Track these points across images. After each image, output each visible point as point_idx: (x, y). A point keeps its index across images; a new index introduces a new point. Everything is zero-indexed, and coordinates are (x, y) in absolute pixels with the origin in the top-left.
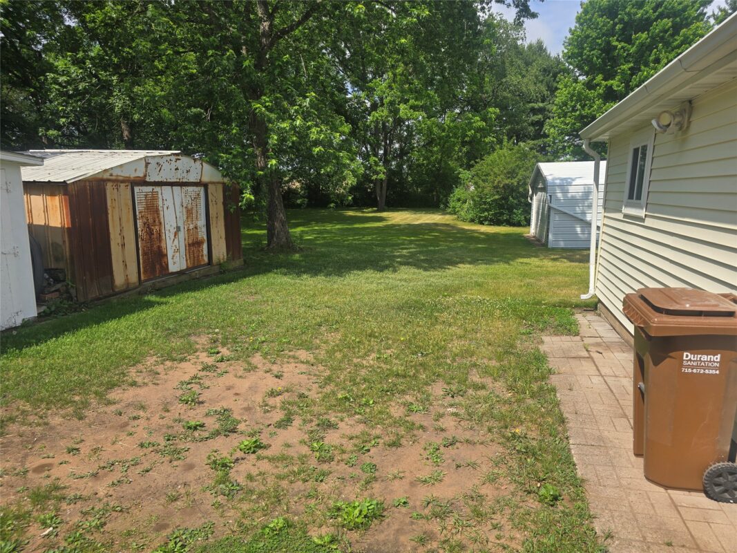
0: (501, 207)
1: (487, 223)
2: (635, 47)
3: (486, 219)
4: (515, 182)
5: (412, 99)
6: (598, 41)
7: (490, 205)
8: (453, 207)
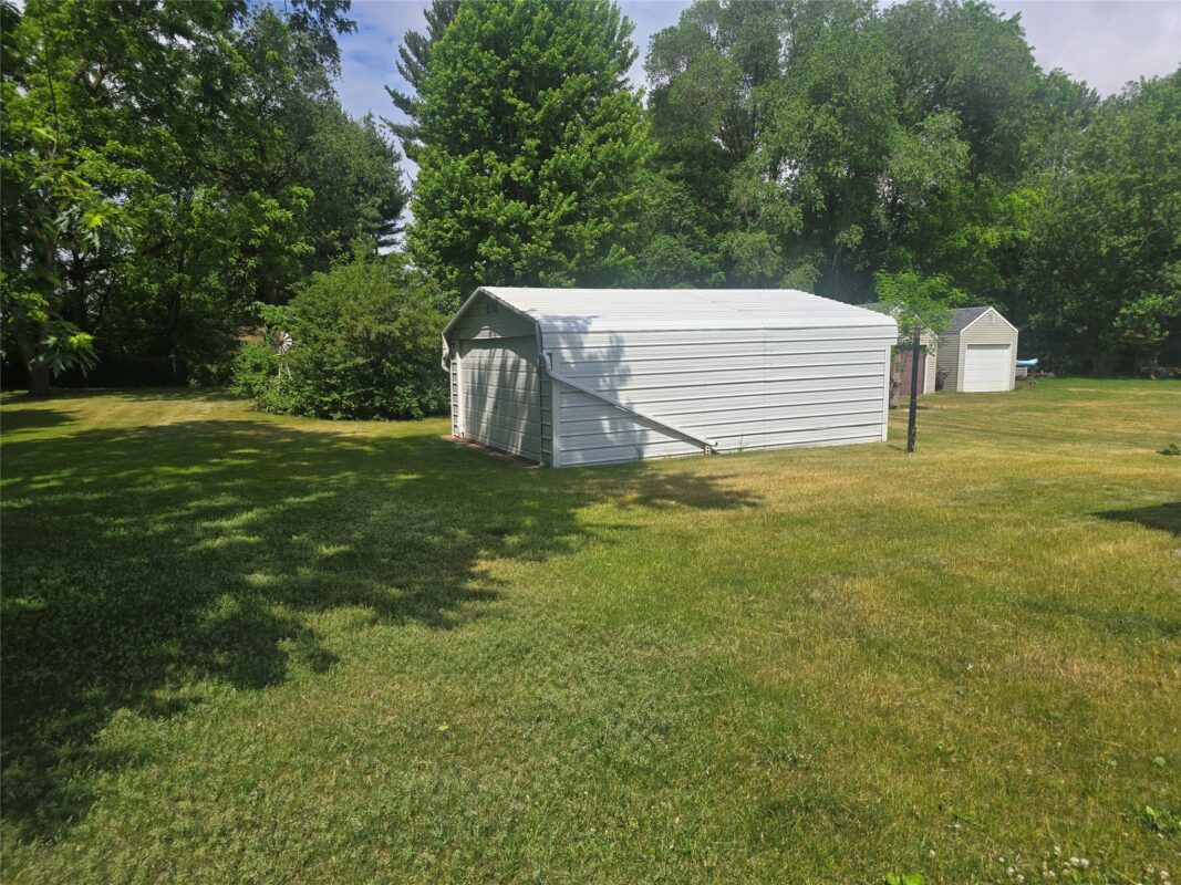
0: (365, 380)
1: (339, 415)
2: (542, 112)
3: (336, 406)
4: (394, 327)
5: (114, 139)
6: (483, 90)
7: (343, 377)
8: (245, 384)
